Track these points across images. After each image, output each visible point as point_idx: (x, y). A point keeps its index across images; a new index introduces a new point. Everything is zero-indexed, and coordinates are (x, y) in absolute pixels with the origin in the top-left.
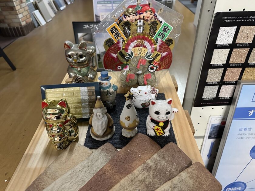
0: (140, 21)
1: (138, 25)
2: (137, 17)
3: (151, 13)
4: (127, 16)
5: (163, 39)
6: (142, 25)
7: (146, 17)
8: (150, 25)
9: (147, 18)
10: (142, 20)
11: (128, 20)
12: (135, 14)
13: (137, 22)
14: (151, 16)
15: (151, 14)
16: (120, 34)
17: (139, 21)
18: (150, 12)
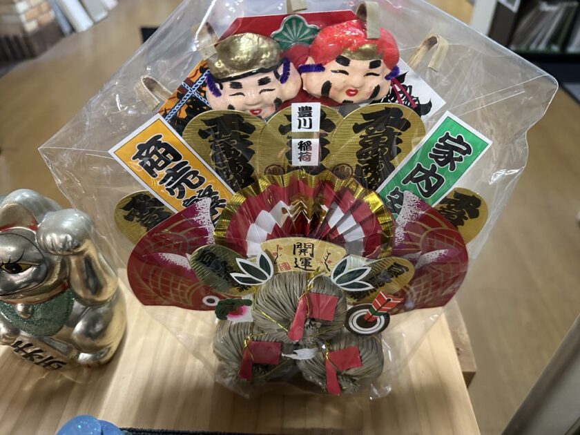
0: (306, 112)
1: (295, 129)
2: (289, 89)
3: (374, 65)
4: (227, 85)
5: (427, 195)
6: (316, 128)
7: (340, 91)
8: (363, 133)
9: (348, 92)
10: (316, 107)
11: (231, 107)
12: (274, 69)
13: (289, 118)
14: (373, 82)
15: (373, 71)
16: (195, 173)
17: (301, 109)
18: (367, 63)
